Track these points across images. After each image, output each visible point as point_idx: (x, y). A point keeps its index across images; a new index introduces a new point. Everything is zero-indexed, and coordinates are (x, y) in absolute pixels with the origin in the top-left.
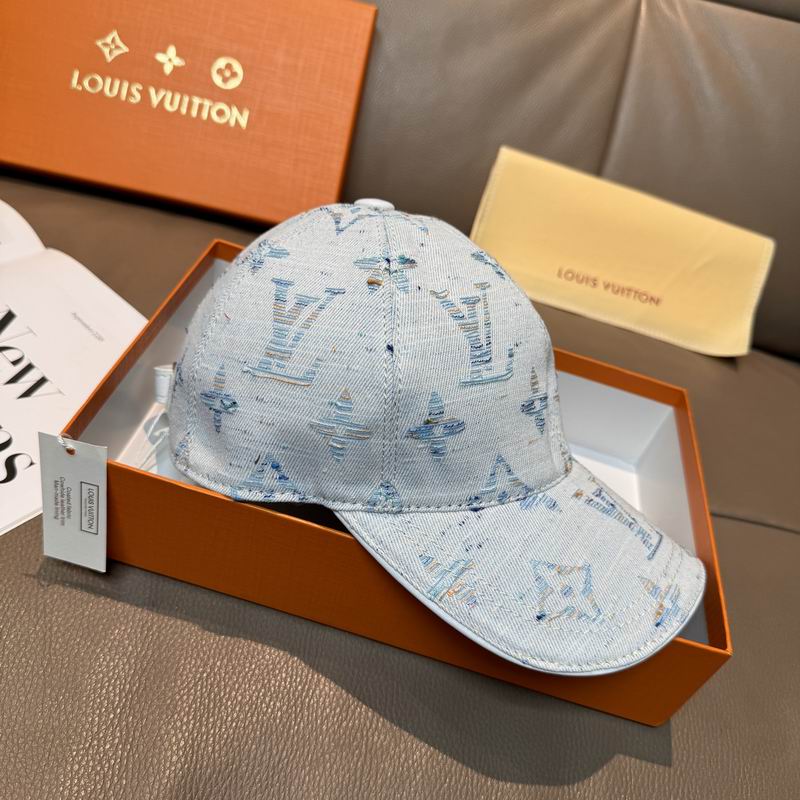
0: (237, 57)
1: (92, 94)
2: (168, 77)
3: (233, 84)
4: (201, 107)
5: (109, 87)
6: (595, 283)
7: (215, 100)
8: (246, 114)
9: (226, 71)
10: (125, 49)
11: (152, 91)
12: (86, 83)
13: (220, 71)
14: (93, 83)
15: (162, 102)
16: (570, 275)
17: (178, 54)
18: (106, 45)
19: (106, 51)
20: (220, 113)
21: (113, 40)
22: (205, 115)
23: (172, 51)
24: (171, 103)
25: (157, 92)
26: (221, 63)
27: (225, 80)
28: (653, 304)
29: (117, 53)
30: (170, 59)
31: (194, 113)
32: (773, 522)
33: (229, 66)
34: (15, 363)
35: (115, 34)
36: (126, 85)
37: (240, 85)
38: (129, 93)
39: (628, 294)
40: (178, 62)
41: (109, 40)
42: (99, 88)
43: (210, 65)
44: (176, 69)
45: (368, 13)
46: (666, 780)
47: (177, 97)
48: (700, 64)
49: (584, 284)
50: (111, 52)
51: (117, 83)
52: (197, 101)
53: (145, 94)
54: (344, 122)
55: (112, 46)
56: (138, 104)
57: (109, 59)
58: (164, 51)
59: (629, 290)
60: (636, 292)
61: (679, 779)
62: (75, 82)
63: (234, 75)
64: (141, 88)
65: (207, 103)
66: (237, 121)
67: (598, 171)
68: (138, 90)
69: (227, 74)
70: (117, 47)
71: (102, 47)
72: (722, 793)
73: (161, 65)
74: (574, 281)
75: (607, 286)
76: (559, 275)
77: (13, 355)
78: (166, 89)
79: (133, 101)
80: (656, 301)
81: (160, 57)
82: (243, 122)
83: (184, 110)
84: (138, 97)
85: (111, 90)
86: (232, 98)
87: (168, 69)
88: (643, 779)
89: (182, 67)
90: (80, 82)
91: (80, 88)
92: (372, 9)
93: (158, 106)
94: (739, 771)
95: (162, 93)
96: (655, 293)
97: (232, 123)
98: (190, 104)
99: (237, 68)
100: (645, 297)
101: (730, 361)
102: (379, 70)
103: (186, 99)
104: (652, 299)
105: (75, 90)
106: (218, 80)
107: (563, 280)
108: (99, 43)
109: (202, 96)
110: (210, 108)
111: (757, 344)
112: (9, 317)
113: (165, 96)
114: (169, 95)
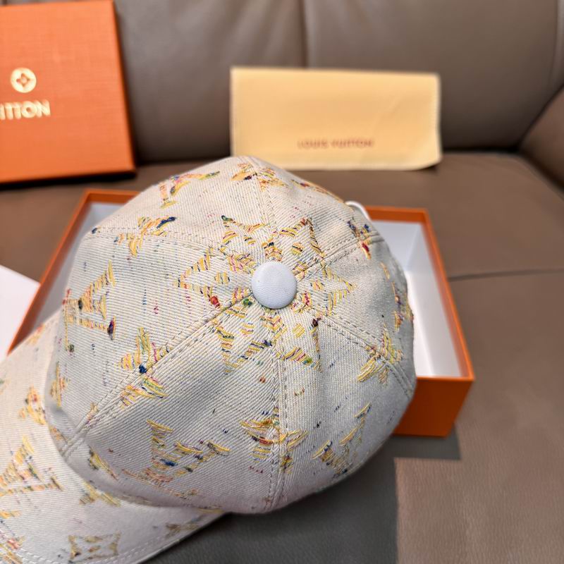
0: (26, 66)
3: (31, 86)
6: (324, 144)
7: (22, 102)
8: (47, 104)
9: (23, 79)
13: (18, 81)
20: (28, 110)
22: (19, 116)
26: (17, 74)
27: (24, 86)
28: (367, 146)
31: (11, 117)
33: (23, 75)
37: (37, 84)
39: (348, 145)
43: (9, 78)
49: (317, 147)
52: (9, 107)
54: (116, 89)
60: (353, 142)
63: (29, 80)
65: (17, 106)
66: (42, 112)
69: (24, 81)
74: (311, 147)
76: (299, 146)
80: (369, 143)
82: (47, 111)
83: (3, 118)
96: (367, 137)
97: (40, 115)
98: (6, 111)
99: (29, 74)
100: (360, 143)
101: (432, 169)
103: (3, 108)
104: (365, 143)
106: (18, 88)
107: (303, 150)
109: (12, 102)
110: (21, 109)
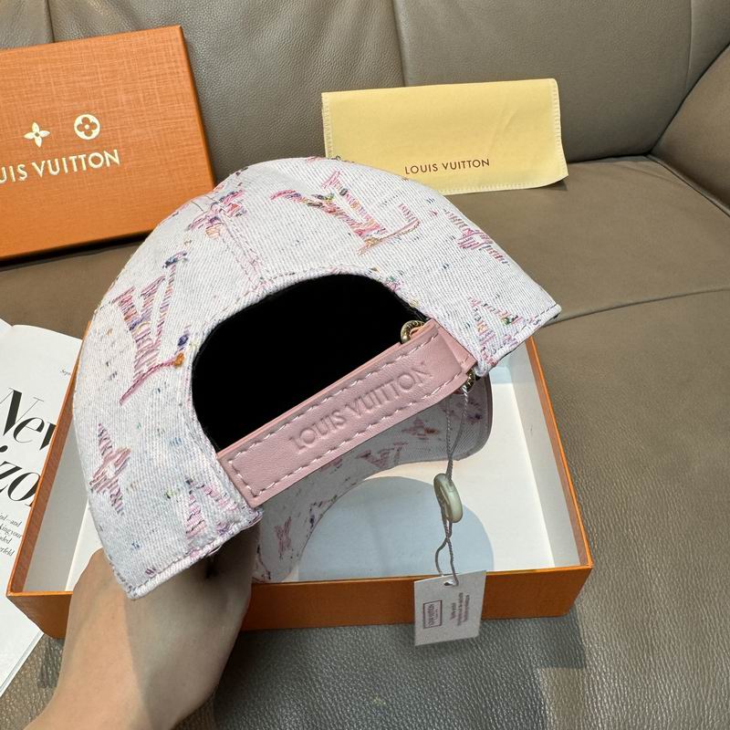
2: (41, 148)
3: (95, 133)
4: (79, 162)
7: (88, 153)
8: (115, 151)
9: (86, 126)
11: (34, 164)
13: (81, 128)
15: (46, 169)
17: (41, 128)
20: (96, 160)
22: (84, 168)
23: (35, 127)
24: (55, 169)
25: (39, 166)
26: (79, 121)
27: (88, 133)
30: (37, 135)
31: (75, 168)
33: (86, 121)
34: (40, 429)
36: (11, 168)
37: (100, 132)
38: (17, 175)
40: (44, 133)
45: (175, 31)
47: (56, 161)
51: (3, 170)
52: (73, 158)
53: (29, 170)
54: (194, 127)
56: (27, 179)
58: (30, 130)
63: (93, 126)
64: (23, 166)
65: (82, 157)
66: (110, 160)
68: (22, 169)
69: (87, 127)
73: (32, 142)
77: (35, 424)
78: (45, 160)
79: (23, 179)
81: (29, 136)
82: (117, 160)
83: (66, 170)
84: (25, 174)
86: (99, 145)
87: (39, 142)
89: (49, 137)
92: (178, 28)
93: (44, 174)
95: (43, 162)
97: (108, 164)
98: (69, 164)
99: (92, 119)
103: (64, 159)
106: (82, 135)
109: (75, 153)
110: (86, 160)
112: (17, 397)
113: (46, 165)
114: (49, 162)
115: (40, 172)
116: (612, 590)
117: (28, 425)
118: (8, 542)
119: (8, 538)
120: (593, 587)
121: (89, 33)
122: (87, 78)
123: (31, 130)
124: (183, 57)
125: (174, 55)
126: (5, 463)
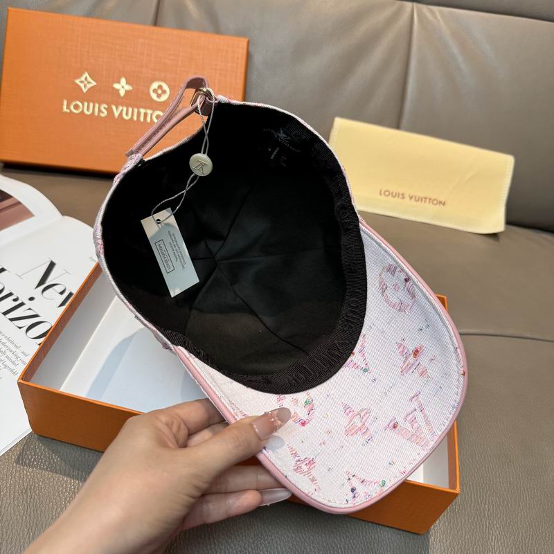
0: (164, 80)
1: (77, 114)
2: (122, 98)
3: (164, 98)
4: (146, 115)
5: (87, 109)
6: (403, 196)
7: (154, 110)
9: (159, 90)
10: (94, 83)
11: (114, 108)
12: (72, 108)
13: (155, 91)
14: (76, 107)
15: (121, 114)
16: (387, 193)
17: (128, 83)
18: (82, 82)
19: (82, 85)
20: (158, 117)
21: (86, 79)
22: (149, 120)
23: (123, 81)
24: (127, 114)
25: (117, 109)
26: (155, 85)
27: (159, 96)
28: (441, 205)
29: (89, 86)
30: (122, 87)
31: (142, 119)
32: (529, 336)
33: (160, 87)
34: (62, 293)
35: (86, 75)
36: (97, 105)
38: (100, 111)
39: (425, 202)
40: (128, 88)
41: (83, 79)
42: (81, 110)
43: (148, 88)
44: (126, 91)
45: (243, 42)
46: (478, 496)
47: (130, 110)
48: (455, 50)
49: (396, 198)
50: (85, 86)
51: (91, 105)
52: (142, 111)
53: (110, 110)
55: (86, 82)
56: (106, 117)
57: (85, 90)
59: (426, 198)
60: (430, 199)
61: (486, 495)
62: (65, 107)
63: (164, 92)
64: (106, 106)
65: (149, 112)
67: (398, 126)
68: (104, 108)
69: (160, 92)
70: (89, 83)
71: (79, 83)
72: (511, 500)
73: (118, 90)
74: (390, 196)
75: (411, 198)
76: (380, 194)
77: (59, 289)
78: (123, 106)
79: (102, 115)
80: (443, 203)
81: (116, 86)
83: (135, 118)
84: (106, 112)
85: (88, 110)
87: (122, 93)
88: (465, 496)
89: (131, 91)
90: (68, 107)
91: (68, 111)
92: (246, 40)
93: (119, 116)
94: (520, 487)
95: (120, 108)
96: (442, 199)
98: (139, 114)
99: (165, 87)
100: (435, 202)
101: (494, 236)
102: (254, 77)
103: (136, 110)
104: (440, 202)
105: (66, 113)
106: (154, 96)
107: (383, 197)
108: (77, 81)
109: (145, 108)
110: (151, 114)
111: (509, 222)
112: (52, 265)
113: (122, 110)
114: (125, 109)
115: (116, 114)
116: (461, 548)
117: (54, 287)
118: (16, 365)
119: (17, 363)
120: (446, 541)
121: (182, 26)
122: (171, 57)
123: (119, 82)
124: (243, 62)
125: (238, 58)
126: (30, 309)
